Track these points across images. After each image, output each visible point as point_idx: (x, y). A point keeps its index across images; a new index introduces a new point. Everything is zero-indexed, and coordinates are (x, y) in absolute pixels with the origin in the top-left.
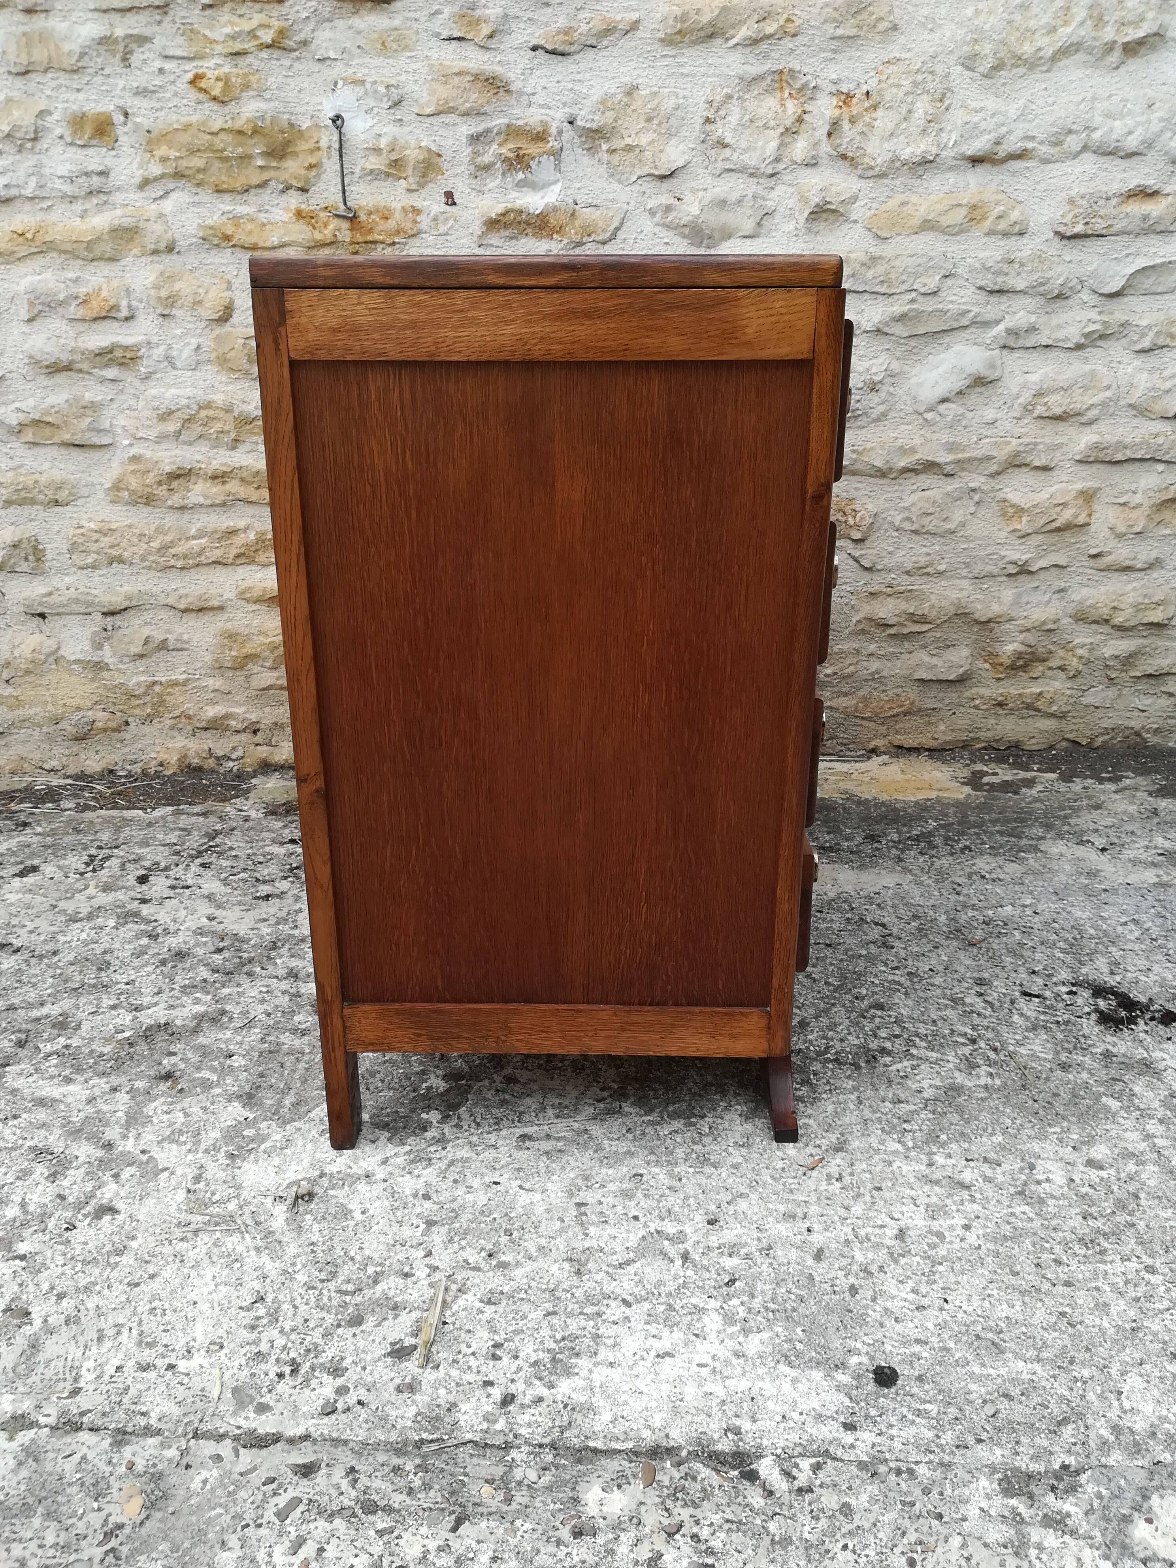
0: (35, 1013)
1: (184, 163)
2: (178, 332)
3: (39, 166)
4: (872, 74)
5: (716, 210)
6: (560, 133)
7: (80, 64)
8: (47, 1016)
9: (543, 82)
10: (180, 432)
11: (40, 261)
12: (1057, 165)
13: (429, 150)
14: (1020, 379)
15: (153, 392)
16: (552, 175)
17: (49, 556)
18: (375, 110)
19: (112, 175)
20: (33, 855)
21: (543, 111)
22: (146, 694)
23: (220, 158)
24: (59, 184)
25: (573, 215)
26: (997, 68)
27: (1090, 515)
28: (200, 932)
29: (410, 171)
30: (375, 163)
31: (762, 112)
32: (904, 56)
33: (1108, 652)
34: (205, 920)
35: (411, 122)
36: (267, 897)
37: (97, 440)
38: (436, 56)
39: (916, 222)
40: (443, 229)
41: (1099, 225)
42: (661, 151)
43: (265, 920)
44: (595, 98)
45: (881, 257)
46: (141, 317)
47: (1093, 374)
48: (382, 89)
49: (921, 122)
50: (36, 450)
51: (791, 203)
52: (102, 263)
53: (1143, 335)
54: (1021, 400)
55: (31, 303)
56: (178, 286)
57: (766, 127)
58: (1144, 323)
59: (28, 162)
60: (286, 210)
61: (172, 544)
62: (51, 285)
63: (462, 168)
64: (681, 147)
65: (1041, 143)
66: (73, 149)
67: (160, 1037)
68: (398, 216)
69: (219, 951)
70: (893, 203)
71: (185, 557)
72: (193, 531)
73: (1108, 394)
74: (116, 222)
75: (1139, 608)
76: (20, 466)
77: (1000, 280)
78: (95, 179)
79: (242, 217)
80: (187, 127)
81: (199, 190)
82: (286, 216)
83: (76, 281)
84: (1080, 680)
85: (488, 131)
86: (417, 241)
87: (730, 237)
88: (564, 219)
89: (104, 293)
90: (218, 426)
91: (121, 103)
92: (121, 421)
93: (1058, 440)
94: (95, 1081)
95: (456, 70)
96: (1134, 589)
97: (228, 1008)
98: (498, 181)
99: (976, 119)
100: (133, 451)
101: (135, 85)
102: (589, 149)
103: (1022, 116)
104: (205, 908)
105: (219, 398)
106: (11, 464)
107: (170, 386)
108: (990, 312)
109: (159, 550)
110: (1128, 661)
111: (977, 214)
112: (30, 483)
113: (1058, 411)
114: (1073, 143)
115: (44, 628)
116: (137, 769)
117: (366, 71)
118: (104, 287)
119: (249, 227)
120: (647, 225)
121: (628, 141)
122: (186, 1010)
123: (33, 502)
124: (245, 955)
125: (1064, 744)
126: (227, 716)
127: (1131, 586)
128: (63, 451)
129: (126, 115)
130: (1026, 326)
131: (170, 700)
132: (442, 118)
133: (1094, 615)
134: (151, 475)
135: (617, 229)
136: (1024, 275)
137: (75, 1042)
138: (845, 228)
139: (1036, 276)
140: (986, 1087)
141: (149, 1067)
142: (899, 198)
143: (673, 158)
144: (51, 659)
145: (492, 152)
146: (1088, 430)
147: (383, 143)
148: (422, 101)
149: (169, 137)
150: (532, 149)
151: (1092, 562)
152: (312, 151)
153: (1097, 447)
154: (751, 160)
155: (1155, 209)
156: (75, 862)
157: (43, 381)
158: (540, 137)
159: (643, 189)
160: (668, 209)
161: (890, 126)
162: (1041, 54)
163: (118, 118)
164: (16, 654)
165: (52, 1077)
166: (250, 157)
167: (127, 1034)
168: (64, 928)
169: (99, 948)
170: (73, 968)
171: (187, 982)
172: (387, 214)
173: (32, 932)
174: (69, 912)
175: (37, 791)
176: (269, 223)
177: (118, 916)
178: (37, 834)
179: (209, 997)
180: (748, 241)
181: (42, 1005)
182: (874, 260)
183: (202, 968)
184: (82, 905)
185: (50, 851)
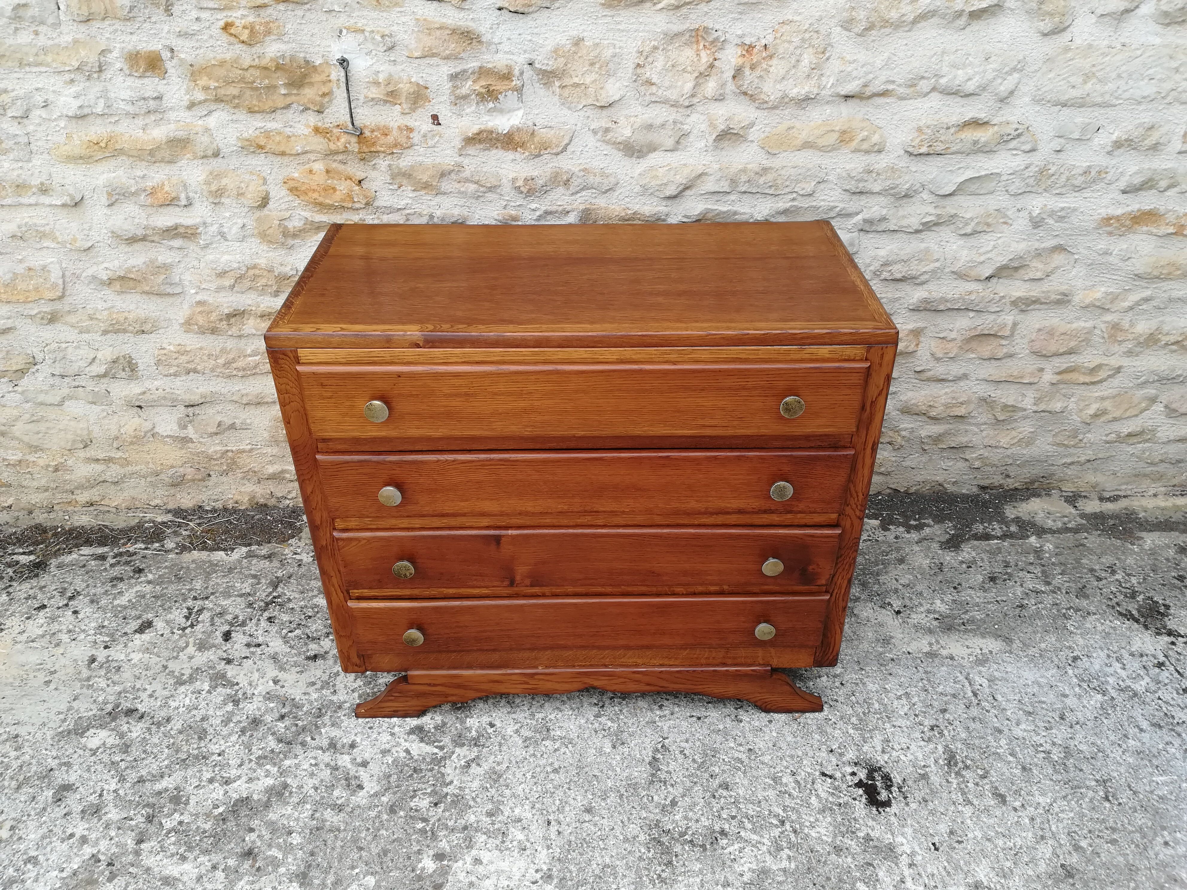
0: (159, 786)
1: (222, 92)
2: (227, 214)
3: (106, 91)
4: (770, 31)
5: (645, 132)
6: (522, 73)
7: (131, 15)
8: (166, 790)
9: (508, 34)
10: (234, 286)
11: (113, 163)
12: (911, 101)
13: (418, 84)
14: (872, 253)
15: (211, 257)
16: (516, 104)
17: (141, 367)
18: (374, 52)
19: (165, 98)
20: (147, 608)
21: (508, 56)
22: (222, 457)
23: (252, 89)
24: (122, 105)
25: (533, 134)
26: (869, 28)
27: (917, 345)
28: (269, 697)
29: (403, 100)
30: (375, 93)
31: (681, 60)
32: (796, 18)
33: (923, 433)
34: (271, 683)
35: (403, 63)
36: (315, 657)
37: (169, 290)
38: (420, 12)
39: (799, 142)
40: (431, 143)
41: (939, 147)
42: (602, 88)
43: (313, 684)
44: (549, 48)
45: (771, 168)
46: (197, 204)
47: (927, 250)
48: (378, 38)
49: (806, 70)
50: (123, 296)
51: (703, 127)
52: (163, 164)
53: (967, 224)
54: (872, 268)
55: (109, 194)
56: (224, 181)
57: (684, 71)
58: (968, 216)
59: (96, 88)
60: (307, 126)
61: (234, 360)
62: (124, 180)
63: (445, 98)
64: (618, 84)
65: (900, 85)
66: (132, 79)
67: (244, 812)
68: (395, 133)
69: (282, 717)
70: (782, 128)
71: (244, 369)
72: (249, 352)
73: (937, 264)
74: (172, 135)
75: (947, 406)
76: (113, 307)
77: (861, 185)
78: (151, 102)
79: (271, 131)
80: (222, 63)
81: (236, 111)
82: (307, 131)
83: (144, 177)
84: (902, 451)
85: (465, 71)
86: (410, 152)
87: (655, 150)
88: (525, 138)
89: (167, 188)
90: (263, 281)
91: (168, 43)
92: (187, 277)
93: (898, 295)
94: (202, 859)
95: (437, 26)
96: (946, 393)
97: (289, 781)
98: (473, 108)
99: (849, 69)
100: (199, 298)
101: (178, 30)
102: (545, 84)
103: (886, 65)
104: (272, 672)
105: (262, 262)
106: (105, 305)
107: (223, 253)
108: (853, 205)
109: (224, 365)
110: (937, 439)
111: (846, 137)
112: (122, 319)
113: (899, 276)
114: (924, 86)
115: (141, 414)
116: (219, 505)
117: (364, 21)
118: (166, 183)
119: (278, 138)
120: (591, 141)
121: (576, 80)
122: (260, 783)
123: (125, 331)
124: (300, 723)
125: (888, 491)
126: (283, 471)
127: (944, 392)
128: (144, 296)
129: (172, 50)
130: (878, 217)
131: (240, 462)
132: (427, 61)
133: (916, 410)
134: (214, 314)
135: (568, 144)
136: (879, 181)
137: (186, 818)
138: (744, 146)
139: (888, 182)
140: (784, 870)
141: (237, 844)
142: (786, 124)
143: (611, 94)
144: (149, 435)
145: (467, 87)
146: (920, 288)
147: (381, 78)
148: (411, 47)
149: (208, 70)
150: (499, 86)
151: (917, 376)
152: (323, 83)
153: (926, 301)
154: (672, 95)
155: (983, 135)
156: (178, 616)
157: (124, 248)
158: (507, 77)
159: (587, 114)
160: (607, 130)
161: (782, 72)
162: (904, 18)
163: (166, 55)
164: (122, 431)
165: (172, 855)
166: (275, 87)
167: (221, 810)
168: (173, 692)
169: (198, 715)
170: (181, 737)
171: (260, 752)
172: (386, 131)
173: (151, 696)
174: (176, 674)
175: (147, 528)
176: (294, 135)
177: (211, 679)
178: (149, 582)
179: (276, 769)
180: (669, 154)
181: (162, 777)
182: (765, 170)
183: (270, 738)
184: (185, 666)
185: (159, 603)
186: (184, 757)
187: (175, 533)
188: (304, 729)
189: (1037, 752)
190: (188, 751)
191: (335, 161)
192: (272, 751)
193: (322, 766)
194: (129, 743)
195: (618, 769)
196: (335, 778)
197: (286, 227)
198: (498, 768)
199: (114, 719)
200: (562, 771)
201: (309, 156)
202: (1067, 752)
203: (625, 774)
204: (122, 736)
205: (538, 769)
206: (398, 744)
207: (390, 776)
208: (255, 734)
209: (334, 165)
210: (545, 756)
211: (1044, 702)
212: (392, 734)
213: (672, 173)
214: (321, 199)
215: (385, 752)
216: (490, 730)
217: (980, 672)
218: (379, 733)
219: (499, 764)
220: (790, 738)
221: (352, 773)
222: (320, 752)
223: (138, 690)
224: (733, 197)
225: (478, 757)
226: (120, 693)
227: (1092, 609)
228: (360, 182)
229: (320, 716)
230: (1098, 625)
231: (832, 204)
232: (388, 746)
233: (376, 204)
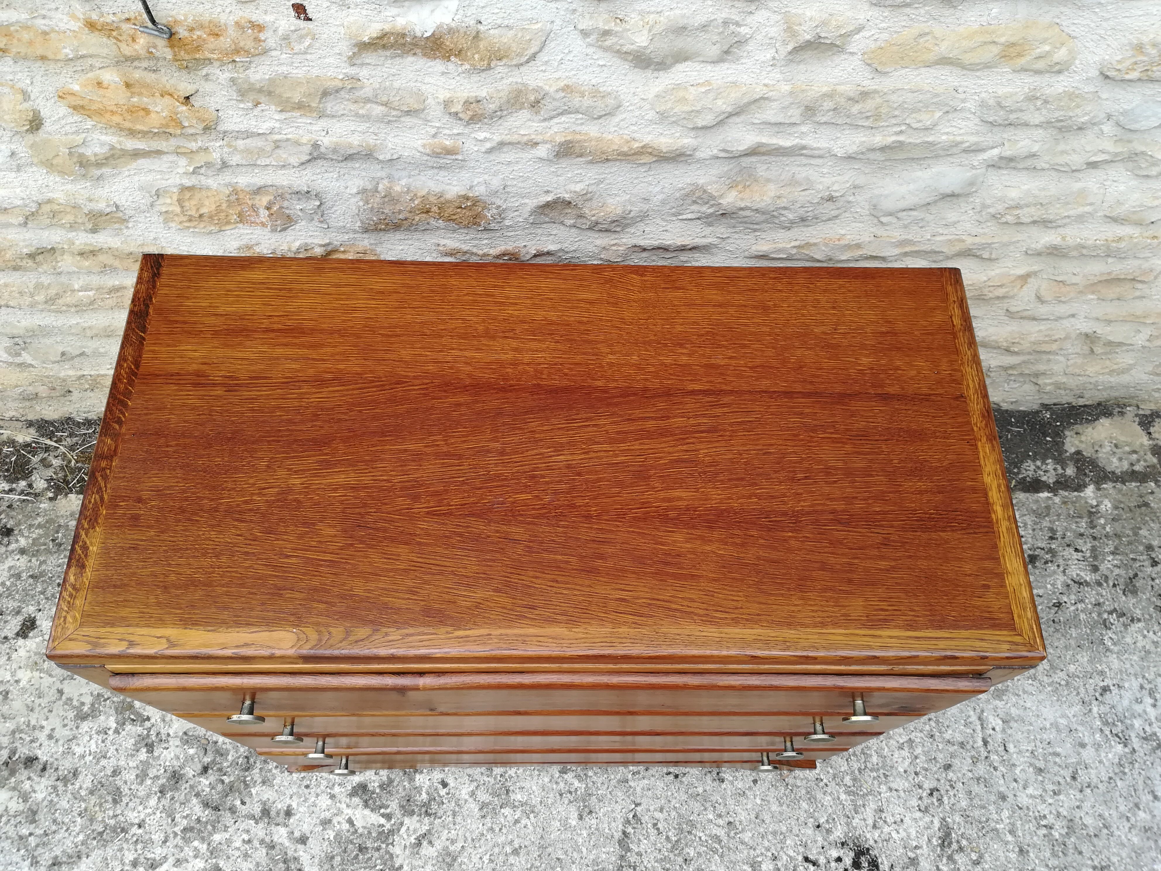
5: (672, 36)
10: (26, 223)
14: (998, 192)
20: (26, 596)
25: (476, 36)
27: (1020, 289)
39: (931, 57)
40: (297, 48)
45: (876, 92)
51: (773, 31)
53: (1155, 165)
54: (992, 210)
60: (73, 17)
61: (58, 296)
68: (232, 32)
69: (205, 770)
70: (909, 34)
71: (77, 306)
72: (76, 287)
75: (1035, 343)
77: (1012, 116)
82: (74, 26)
86: (265, 60)
87: (686, 59)
88: (462, 43)
90: (68, 218)
93: (1017, 237)
96: (1040, 331)
105: (59, 196)
108: (989, 139)
109: (46, 302)
111: (1014, 51)
113: (1027, 220)
119: (26, 36)
120: (578, 44)
124: (226, 779)
130: (1025, 154)
134: (9, 253)
135: (537, 53)
136: (1044, 111)
138: (837, 59)
139: (1057, 114)
142: (917, 29)
151: (1008, 314)
159: (573, 6)
160: (606, 33)
168: (75, 732)
169: (109, 764)
170: (93, 800)
171: (185, 822)
172: (216, 30)
173: (50, 737)
174: (75, 703)
175: (7, 456)
176: (53, 30)
177: (116, 709)
178: (22, 551)
179: (205, 846)
180: (709, 67)
181: (79, 857)
182: (865, 95)
183: (195, 801)
184: (83, 691)
185: (39, 588)
186: (100, 829)
187: (45, 464)
188: (231, 788)
189: (1039, 826)
190: (103, 821)
191: (136, 68)
192: (198, 820)
193: (256, 843)
194: (35, 808)
195: (584, 850)
196: (272, 859)
197: (81, 155)
198: (452, 848)
199: (13, 773)
200: (523, 852)
201: (90, 61)
202: (1071, 826)
203: (592, 857)
204: (25, 797)
205: (496, 850)
206: (339, 812)
207: (333, 858)
208: (176, 795)
209: (137, 75)
210: (504, 831)
211: (1058, 755)
212: (333, 797)
213: (711, 96)
214: (127, 125)
215: (326, 823)
216: (443, 792)
217: (995, 709)
218: (317, 795)
219: (453, 842)
220: (775, 808)
221: (290, 853)
222: (252, 822)
223: (34, 727)
224: (804, 129)
225: (429, 831)
226: (13, 732)
227: (1138, 613)
228: (187, 98)
229: (247, 769)
230: (1140, 638)
231: (958, 139)
232: (327, 815)
233: (221, 127)
